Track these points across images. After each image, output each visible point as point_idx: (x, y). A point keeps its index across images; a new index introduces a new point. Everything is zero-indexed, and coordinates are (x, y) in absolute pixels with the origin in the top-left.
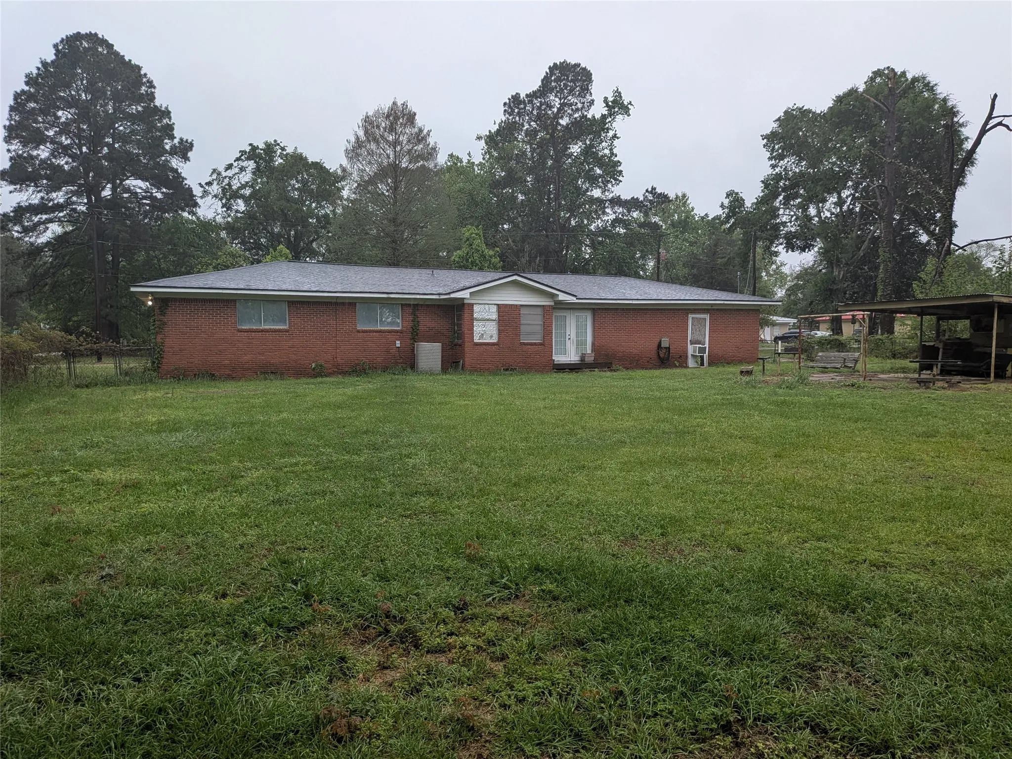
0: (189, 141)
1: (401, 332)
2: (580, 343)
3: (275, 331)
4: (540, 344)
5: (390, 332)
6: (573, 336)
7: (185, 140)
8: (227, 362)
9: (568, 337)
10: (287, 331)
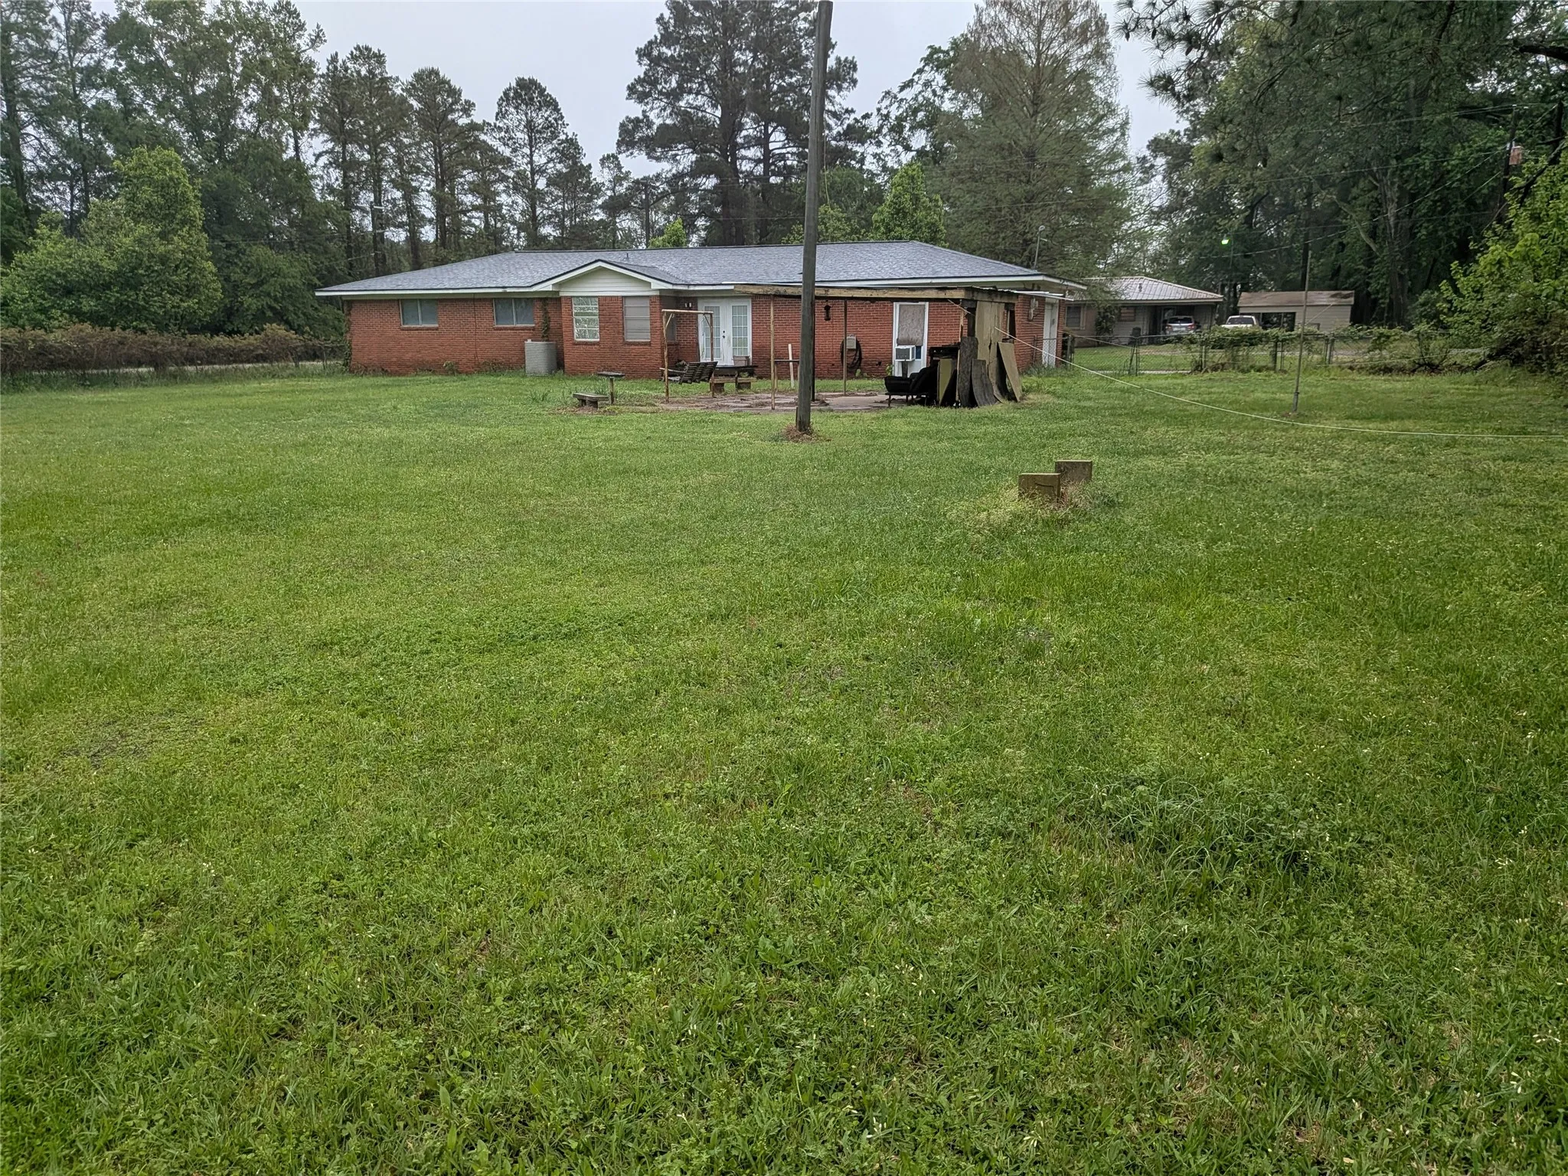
0: (850, 58)
1: (534, 329)
2: (738, 343)
3: (428, 329)
4: (645, 344)
5: (523, 329)
6: (729, 333)
7: (843, 59)
8: (394, 359)
9: (722, 334)
10: (437, 329)
